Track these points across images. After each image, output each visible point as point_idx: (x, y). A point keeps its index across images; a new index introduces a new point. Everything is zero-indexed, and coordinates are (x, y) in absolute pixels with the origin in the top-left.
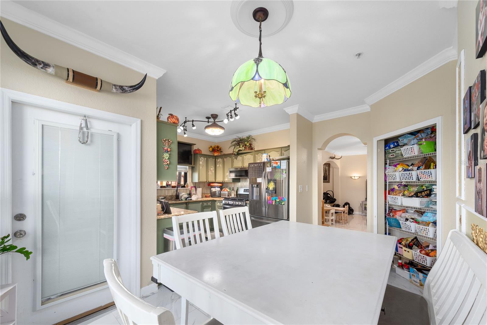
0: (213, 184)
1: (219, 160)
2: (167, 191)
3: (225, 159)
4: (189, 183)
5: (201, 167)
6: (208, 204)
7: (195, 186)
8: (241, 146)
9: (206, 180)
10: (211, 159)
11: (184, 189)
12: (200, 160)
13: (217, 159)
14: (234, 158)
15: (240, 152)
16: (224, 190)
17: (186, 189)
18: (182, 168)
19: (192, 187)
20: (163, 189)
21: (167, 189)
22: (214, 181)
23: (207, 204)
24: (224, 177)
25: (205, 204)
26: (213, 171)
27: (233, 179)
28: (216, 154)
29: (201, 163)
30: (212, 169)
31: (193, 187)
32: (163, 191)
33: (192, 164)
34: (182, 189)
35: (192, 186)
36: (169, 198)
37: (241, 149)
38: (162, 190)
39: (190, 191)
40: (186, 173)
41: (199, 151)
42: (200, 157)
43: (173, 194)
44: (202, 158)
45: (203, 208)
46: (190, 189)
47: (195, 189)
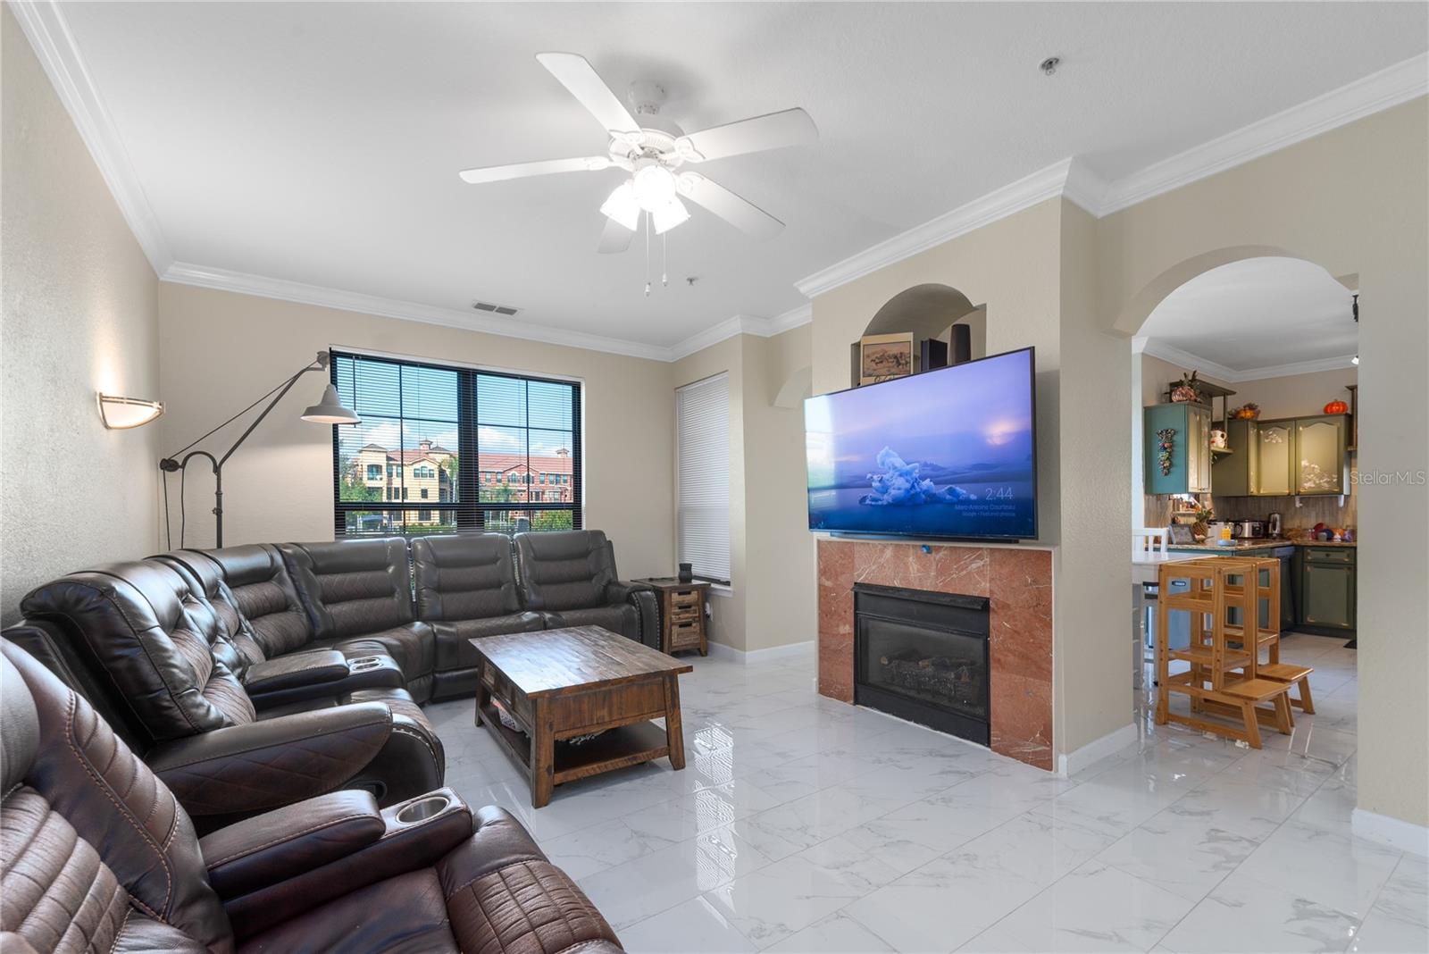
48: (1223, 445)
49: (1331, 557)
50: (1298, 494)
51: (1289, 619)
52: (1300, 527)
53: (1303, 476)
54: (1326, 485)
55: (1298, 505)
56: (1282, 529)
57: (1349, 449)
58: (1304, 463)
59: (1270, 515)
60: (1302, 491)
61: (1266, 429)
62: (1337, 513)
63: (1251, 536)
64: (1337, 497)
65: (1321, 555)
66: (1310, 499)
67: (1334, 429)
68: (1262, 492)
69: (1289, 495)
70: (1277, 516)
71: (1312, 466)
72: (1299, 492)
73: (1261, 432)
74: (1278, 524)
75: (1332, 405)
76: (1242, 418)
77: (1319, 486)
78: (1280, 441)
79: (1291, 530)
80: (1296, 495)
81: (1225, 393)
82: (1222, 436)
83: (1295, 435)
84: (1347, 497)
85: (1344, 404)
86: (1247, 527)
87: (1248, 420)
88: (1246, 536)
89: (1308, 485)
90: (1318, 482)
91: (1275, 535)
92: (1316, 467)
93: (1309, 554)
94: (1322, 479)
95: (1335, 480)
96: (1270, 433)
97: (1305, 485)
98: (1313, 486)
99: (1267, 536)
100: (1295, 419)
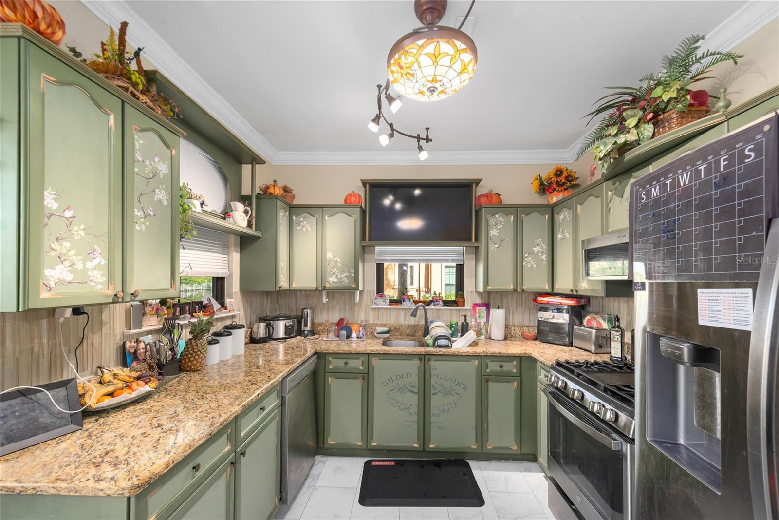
0: (545, 299)
1: (561, 217)
2: (402, 313)
3: (579, 206)
4: (468, 292)
5: (492, 247)
6: (505, 369)
7: (487, 302)
8: (631, 123)
9: (512, 287)
10: (535, 215)
11: (451, 310)
12: (492, 221)
13: (558, 214)
14: (610, 193)
15: (630, 156)
16: (589, 321)
17: (459, 310)
18: (447, 252)
19: (475, 305)
20: (393, 309)
21: (402, 309)
22: (547, 287)
23: (501, 367)
24: (576, 280)
25: (493, 366)
26: (544, 257)
27: (607, 282)
28: (554, 199)
29: (493, 232)
30: (537, 249)
31: (479, 305)
32: (394, 312)
34: (445, 310)
35: (479, 301)
36: (408, 332)
37: (631, 137)
38: (390, 309)
39: (465, 316)
40: (460, 264)
41: (488, 199)
42: (492, 216)
43: (420, 323)
44: (497, 216)
45: (484, 379)
46: (470, 310)
47: (485, 312)
48: (245, 223)
49: (348, 366)
50: (324, 289)
51: (310, 443)
52: (327, 321)
53: (328, 269)
54: (346, 280)
55: (325, 300)
56: (313, 324)
57: (363, 244)
58: (329, 255)
60: (327, 285)
61: (297, 215)
62: (355, 307)
63: (285, 336)
64: (354, 292)
65: (340, 363)
66: (334, 293)
67: (352, 220)
68: (294, 285)
69: (317, 289)
70: (308, 311)
71: (336, 259)
72: (325, 287)
73: (294, 217)
74: (309, 319)
75: (350, 195)
76: (271, 194)
77: (340, 281)
78: (309, 229)
79: (320, 325)
80: (322, 290)
81: (255, 160)
82: (246, 212)
83: (321, 224)
84: (361, 292)
85: (360, 196)
86: (281, 327)
87: (276, 197)
88: (281, 337)
89: (332, 280)
90: (340, 276)
91: (306, 332)
92: (339, 260)
93: (330, 362)
94: (343, 273)
95: (353, 275)
96: (302, 219)
97: (330, 279)
98: (336, 280)
99: (300, 333)
100: (321, 207)
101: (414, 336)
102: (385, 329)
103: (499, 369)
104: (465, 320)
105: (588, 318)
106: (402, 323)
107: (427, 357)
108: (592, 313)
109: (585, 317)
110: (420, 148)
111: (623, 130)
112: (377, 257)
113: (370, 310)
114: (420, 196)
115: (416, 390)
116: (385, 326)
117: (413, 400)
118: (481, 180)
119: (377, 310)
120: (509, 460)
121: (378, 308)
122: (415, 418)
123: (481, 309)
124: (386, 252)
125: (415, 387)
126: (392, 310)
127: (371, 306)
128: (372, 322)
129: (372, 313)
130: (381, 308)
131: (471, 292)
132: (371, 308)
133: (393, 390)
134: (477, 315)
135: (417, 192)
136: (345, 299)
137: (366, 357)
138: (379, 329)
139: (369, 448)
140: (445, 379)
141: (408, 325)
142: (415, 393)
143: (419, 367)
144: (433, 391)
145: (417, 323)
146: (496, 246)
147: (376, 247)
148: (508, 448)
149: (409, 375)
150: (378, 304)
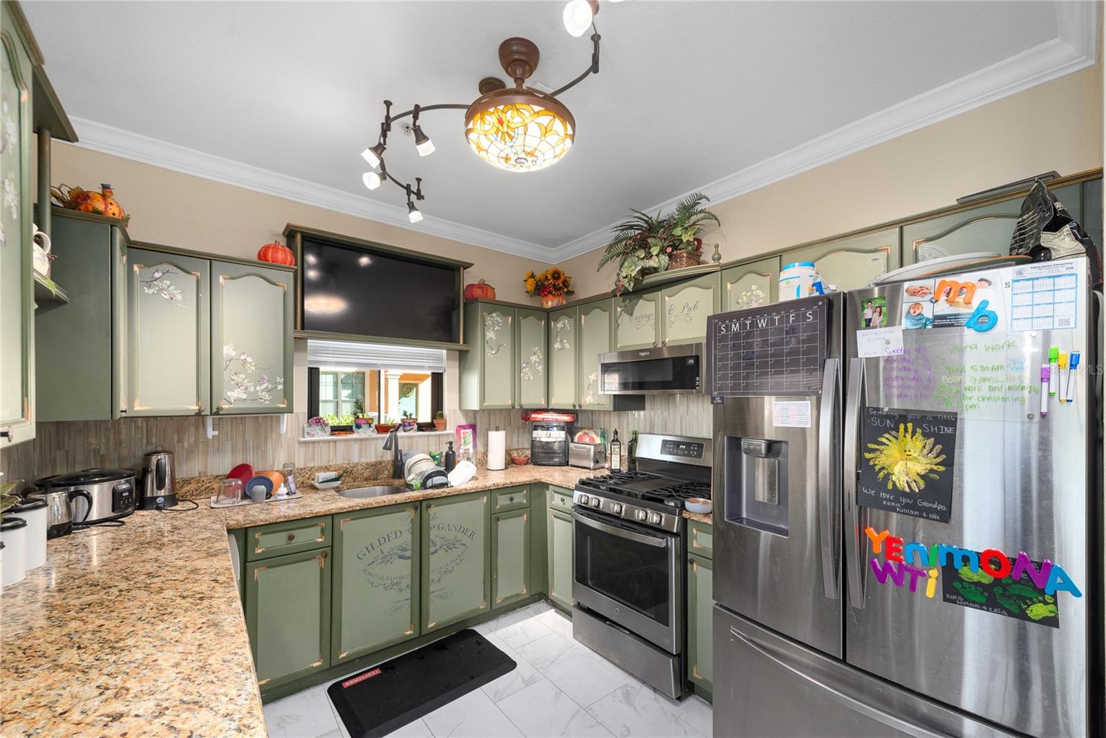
0: (541, 417)
1: (560, 325)
2: (356, 446)
3: (583, 317)
4: (450, 411)
5: (489, 353)
6: (516, 501)
7: (472, 422)
8: (655, 251)
9: (510, 403)
10: (531, 318)
11: (428, 436)
12: (489, 322)
13: (555, 321)
14: (619, 309)
15: (650, 279)
16: (580, 437)
17: (439, 435)
18: (421, 356)
19: (461, 427)
20: (340, 440)
21: (355, 440)
22: (542, 403)
23: (512, 499)
24: (579, 391)
25: (503, 501)
26: (541, 368)
27: (615, 396)
28: (550, 303)
29: (490, 335)
30: (534, 358)
31: (464, 428)
32: (341, 447)
33: (459, 342)
34: (421, 436)
35: (463, 422)
36: (366, 474)
37: (653, 263)
38: (335, 442)
39: (451, 443)
40: (438, 373)
41: (483, 291)
42: (489, 314)
43: (385, 459)
44: (494, 315)
45: (493, 518)
46: (453, 434)
47: (471, 436)
49: (295, 541)
50: (217, 413)
52: (205, 474)
53: (226, 375)
54: (266, 396)
55: (211, 433)
58: (228, 350)
59: (148, 455)
60: (225, 406)
63: (114, 514)
64: (279, 417)
65: (277, 541)
67: (278, 292)
68: (137, 408)
69: (197, 413)
70: (165, 459)
71: (243, 357)
77: (254, 397)
78: (179, 297)
79: (187, 482)
80: (211, 415)
83: (209, 288)
85: (291, 253)
86: (99, 493)
89: (234, 396)
90: (252, 390)
91: (160, 500)
92: (250, 360)
93: (257, 542)
94: (260, 381)
95: (280, 387)
96: (157, 275)
97: (229, 394)
98: (244, 396)
99: (143, 503)
100: (211, 258)
101: (376, 479)
102: (333, 475)
103: (509, 502)
104: (451, 448)
105: (580, 434)
106: (356, 461)
107: (424, 504)
108: (582, 429)
109: (576, 434)
110: (412, 207)
111: (649, 256)
112: (310, 358)
113: (297, 446)
114: (367, 268)
115: (408, 554)
116: (327, 469)
117: (403, 568)
118: (473, 264)
119: (311, 445)
120: (515, 609)
121: (313, 442)
122: (408, 594)
123: (467, 433)
124: (325, 351)
125: (407, 550)
126: (338, 443)
127: (302, 439)
128: (302, 466)
129: (302, 451)
130: (318, 442)
131: (454, 410)
132: (300, 443)
133: (374, 562)
134: (462, 441)
135: (365, 261)
136: (244, 430)
137: (329, 520)
138: (322, 476)
139: (334, 663)
140: (447, 529)
141: (367, 464)
142: (408, 558)
143: (412, 520)
144: (432, 549)
145: (379, 459)
146: (493, 352)
147: (308, 341)
148: (518, 595)
149: (398, 533)
150: (313, 435)
